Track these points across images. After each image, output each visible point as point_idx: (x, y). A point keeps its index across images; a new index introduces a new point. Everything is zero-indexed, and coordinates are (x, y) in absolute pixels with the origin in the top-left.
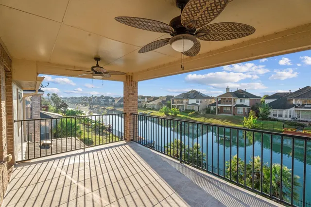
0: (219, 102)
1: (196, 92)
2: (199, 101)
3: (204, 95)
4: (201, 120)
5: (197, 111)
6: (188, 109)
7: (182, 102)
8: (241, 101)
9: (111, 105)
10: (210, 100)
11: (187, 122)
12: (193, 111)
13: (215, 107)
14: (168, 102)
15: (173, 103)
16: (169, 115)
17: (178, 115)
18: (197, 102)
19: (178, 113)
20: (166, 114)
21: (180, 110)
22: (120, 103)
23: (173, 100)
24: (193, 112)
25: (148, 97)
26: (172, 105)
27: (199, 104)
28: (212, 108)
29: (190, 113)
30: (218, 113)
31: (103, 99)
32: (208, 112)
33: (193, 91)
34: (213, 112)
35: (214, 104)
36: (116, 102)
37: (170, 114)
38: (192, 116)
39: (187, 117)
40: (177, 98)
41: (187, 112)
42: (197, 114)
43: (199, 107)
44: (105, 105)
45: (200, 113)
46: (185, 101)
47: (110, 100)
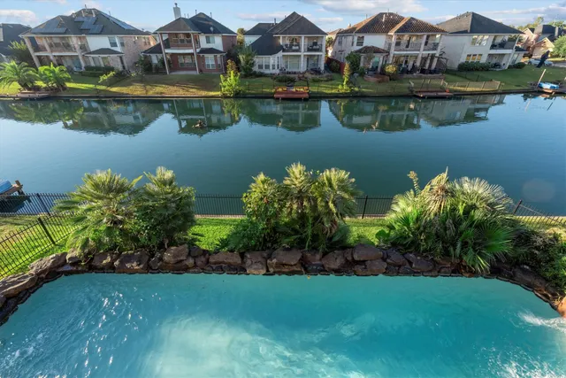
0: (167, 44)
1: (99, 14)
2: (117, 41)
3: (124, 24)
4: (136, 90)
5: (121, 68)
6: (93, 64)
7: (68, 47)
8: (208, 42)
10: (143, 39)
11: (103, 99)
12: (108, 69)
13: (160, 56)
14: (16, 45)
15: (37, 48)
16: (37, 89)
17: (69, 85)
18: (114, 44)
19: (68, 80)
20: (24, 86)
21: (70, 70)
23: (32, 40)
24: (112, 73)
26: (34, 55)
27: (118, 49)
28: (155, 59)
29: (104, 77)
30: (171, 70)
32: (149, 68)
33: (90, 12)
34: (160, 70)
35: (157, 49)
37: (40, 83)
38: (111, 83)
39: (99, 87)
40: (44, 31)
41: (93, 73)
42: (121, 78)
43: (121, 58)
45: (129, 72)
46: (74, 41)
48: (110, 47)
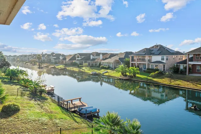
0: (191, 60)
1: (161, 47)
2: (165, 58)
3: (171, 50)
5: (163, 70)
6: (150, 67)
7: (144, 60)
9: (62, 63)
10: (179, 56)
11: (149, 83)
12: (157, 70)
13: (185, 65)
14: (127, 59)
15: (133, 60)
16: (126, 75)
17: (137, 75)
18: (163, 59)
19: (138, 73)
20: (122, 74)
21: (140, 70)
22: (71, 61)
23: (133, 57)
24: (157, 72)
25: (103, 54)
26: (131, 62)
27: (164, 61)
28: (182, 67)
29: (153, 74)
30: (190, 72)
31: (53, 56)
32: (176, 72)
33: (157, 46)
34: (183, 72)
35: (185, 62)
36: (67, 60)
37: (128, 74)
38: (154, 77)
39: (149, 78)
40: (138, 54)
41: (149, 71)
42: (161, 74)
43: (164, 66)
44: (56, 63)
45: (165, 73)
46: (147, 58)
47: (61, 58)
48: (161, 60)
